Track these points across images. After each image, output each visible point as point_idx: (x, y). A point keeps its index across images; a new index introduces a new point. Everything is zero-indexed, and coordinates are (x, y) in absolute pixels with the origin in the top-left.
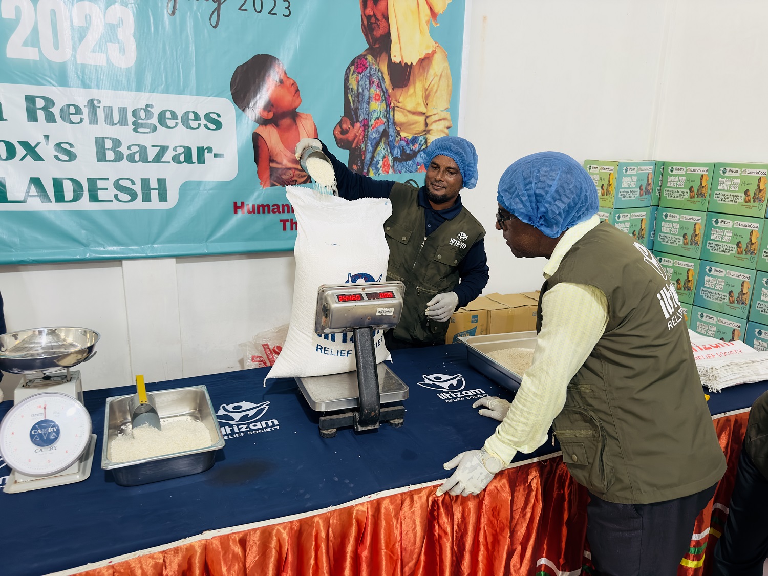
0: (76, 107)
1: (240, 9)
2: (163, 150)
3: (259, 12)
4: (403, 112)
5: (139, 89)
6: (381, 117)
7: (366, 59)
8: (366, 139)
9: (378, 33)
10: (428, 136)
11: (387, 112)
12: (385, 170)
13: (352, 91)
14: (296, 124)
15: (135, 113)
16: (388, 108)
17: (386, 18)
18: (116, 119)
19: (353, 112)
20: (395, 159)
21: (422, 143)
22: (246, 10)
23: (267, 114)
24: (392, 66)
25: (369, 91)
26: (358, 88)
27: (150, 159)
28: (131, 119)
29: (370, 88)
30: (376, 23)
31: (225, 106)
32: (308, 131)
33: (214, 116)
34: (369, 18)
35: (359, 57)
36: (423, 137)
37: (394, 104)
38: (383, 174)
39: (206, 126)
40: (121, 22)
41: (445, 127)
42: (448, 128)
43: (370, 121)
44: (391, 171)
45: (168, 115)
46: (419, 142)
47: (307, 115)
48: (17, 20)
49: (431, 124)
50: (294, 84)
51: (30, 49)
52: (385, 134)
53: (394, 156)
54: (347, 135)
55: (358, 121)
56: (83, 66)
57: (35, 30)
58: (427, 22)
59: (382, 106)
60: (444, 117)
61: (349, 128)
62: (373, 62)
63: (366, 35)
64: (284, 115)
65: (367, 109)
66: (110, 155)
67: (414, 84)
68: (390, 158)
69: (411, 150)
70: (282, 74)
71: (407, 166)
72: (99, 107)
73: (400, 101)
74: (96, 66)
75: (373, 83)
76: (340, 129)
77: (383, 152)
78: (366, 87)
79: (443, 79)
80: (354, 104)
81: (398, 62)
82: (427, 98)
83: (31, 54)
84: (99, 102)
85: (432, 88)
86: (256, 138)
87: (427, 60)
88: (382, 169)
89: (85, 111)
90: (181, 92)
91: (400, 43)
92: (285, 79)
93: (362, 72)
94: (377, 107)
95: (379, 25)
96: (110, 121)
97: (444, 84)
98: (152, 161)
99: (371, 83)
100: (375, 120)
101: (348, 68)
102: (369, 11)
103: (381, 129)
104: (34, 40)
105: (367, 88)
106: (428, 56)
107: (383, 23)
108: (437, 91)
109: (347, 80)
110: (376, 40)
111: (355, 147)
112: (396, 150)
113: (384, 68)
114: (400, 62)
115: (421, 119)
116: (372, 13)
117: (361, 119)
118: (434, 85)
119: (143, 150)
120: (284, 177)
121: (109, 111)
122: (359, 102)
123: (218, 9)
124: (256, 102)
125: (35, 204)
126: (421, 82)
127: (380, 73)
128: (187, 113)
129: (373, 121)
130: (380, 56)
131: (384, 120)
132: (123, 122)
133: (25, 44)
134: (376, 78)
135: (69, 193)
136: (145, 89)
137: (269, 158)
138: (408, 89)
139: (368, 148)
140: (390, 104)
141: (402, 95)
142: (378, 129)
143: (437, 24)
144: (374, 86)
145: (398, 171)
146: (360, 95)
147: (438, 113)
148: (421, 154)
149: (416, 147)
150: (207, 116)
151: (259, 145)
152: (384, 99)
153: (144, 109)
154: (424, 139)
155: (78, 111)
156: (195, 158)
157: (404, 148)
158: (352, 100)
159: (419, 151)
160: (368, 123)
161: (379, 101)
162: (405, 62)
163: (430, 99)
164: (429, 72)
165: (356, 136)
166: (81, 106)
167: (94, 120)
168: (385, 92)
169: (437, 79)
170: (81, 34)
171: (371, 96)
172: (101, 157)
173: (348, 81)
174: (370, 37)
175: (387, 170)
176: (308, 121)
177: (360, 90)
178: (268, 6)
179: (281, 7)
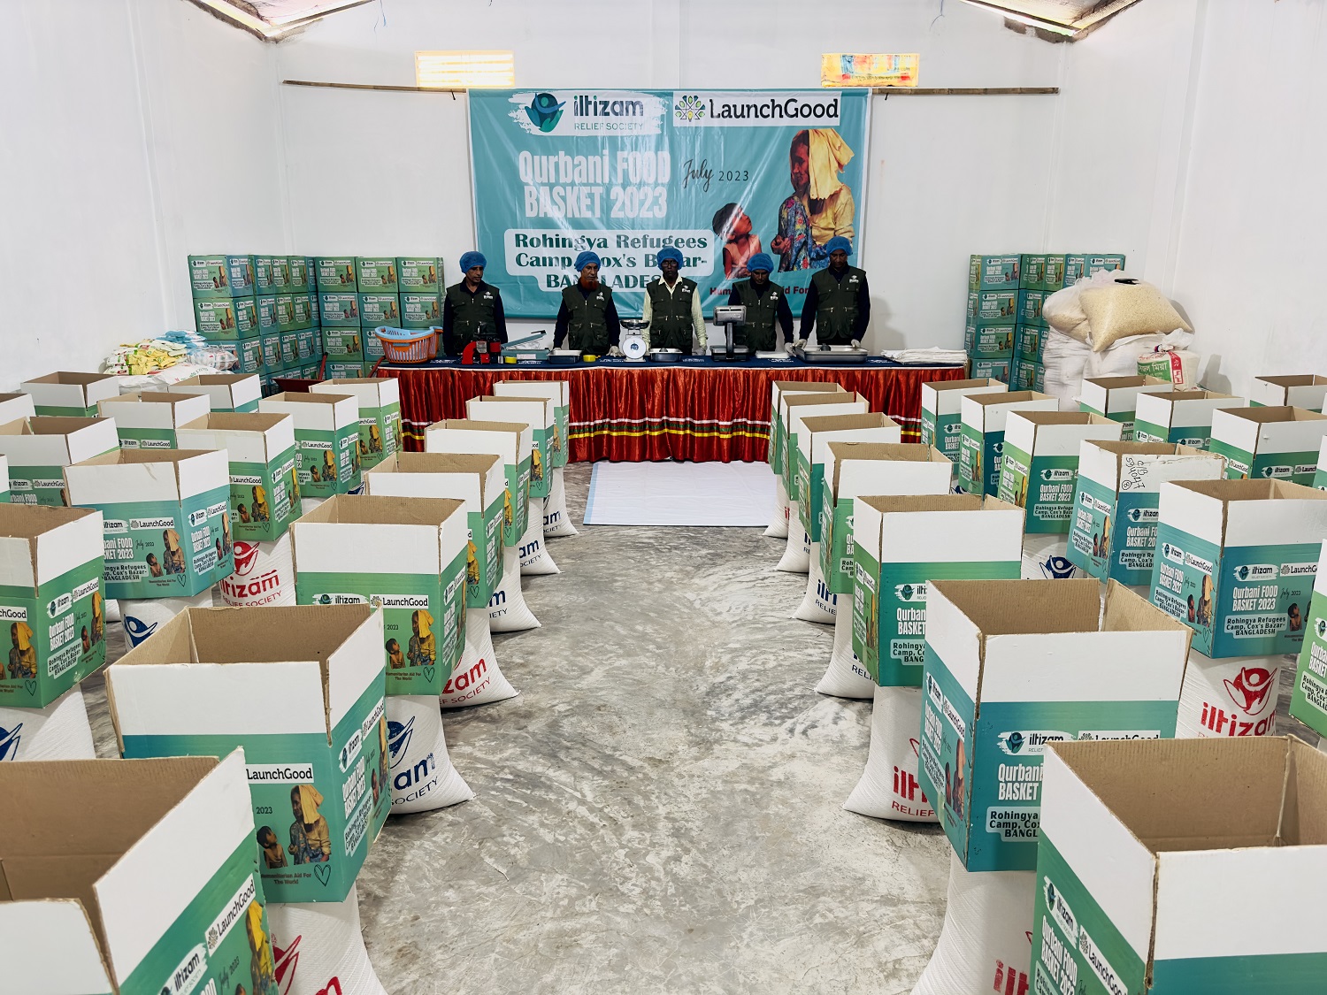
0: (638, 239)
1: (720, 180)
3: (730, 181)
4: (818, 229)
5: (666, 229)
6: (803, 233)
7: (794, 199)
8: (792, 247)
9: (802, 182)
11: (807, 229)
13: (784, 219)
14: (748, 241)
16: (808, 227)
17: (807, 172)
19: (784, 232)
20: (812, 259)
22: (723, 180)
23: (732, 237)
24: (810, 201)
26: (788, 217)
29: (796, 217)
30: (800, 177)
32: (755, 243)
33: (703, 240)
34: (796, 173)
35: (789, 198)
37: (812, 225)
38: (804, 269)
39: (698, 246)
40: (660, 195)
42: (851, 237)
43: (795, 236)
44: (809, 267)
45: (680, 241)
47: (755, 235)
48: (617, 200)
50: (748, 218)
51: (621, 212)
52: (805, 243)
53: (811, 257)
55: (787, 237)
56: (642, 218)
57: (624, 203)
58: (836, 171)
59: (803, 227)
60: (849, 230)
61: (781, 241)
62: (798, 200)
63: (794, 185)
64: (741, 236)
65: (793, 229)
67: (826, 211)
68: (808, 259)
69: (823, 253)
70: (739, 213)
71: (820, 264)
73: (816, 222)
74: (648, 218)
75: (798, 213)
76: (775, 242)
77: (804, 255)
78: (793, 216)
79: (848, 206)
80: (785, 227)
81: (815, 198)
82: (835, 219)
83: (621, 215)
85: (839, 213)
86: (725, 250)
87: (836, 195)
88: (803, 265)
89: (642, 241)
90: (687, 228)
91: (816, 187)
93: (791, 207)
94: (800, 227)
95: (802, 178)
97: (848, 209)
99: (796, 213)
100: (799, 235)
101: (781, 207)
102: (796, 170)
103: (803, 240)
104: (623, 208)
106: (836, 193)
107: (805, 177)
108: (842, 214)
110: (800, 187)
111: (785, 253)
112: (813, 254)
113: (805, 203)
114: (817, 198)
116: (798, 171)
117: (789, 235)
118: (840, 211)
120: (740, 273)
121: (652, 240)
122: (788, 225)
123: (708, 182)
126: (831, 210)
127: (802, 207)
129: (797, 236)
130: (803, 196)
131: (805, 235)
133: (619, 210)
134: (799, 210)
135: (631, 284)
137: (732, 262)
138: (822, 215)
139: (793, 253)
140: (809, 225)
141: (818, 218)
142: (800, 241)
143: (843, 171)
144: (799, 215)
145: (814, 267)
146: (789, 221)
147: (844, 228)
150: (699, 240)
151: (727, 255)
152: (805, 222)
155: (639, 241)
156: (692, 264)
158: (784, 224)
160: (794, 238)
161: (802, 224)
162: (819, 198)
163: (838, 219)
164: (837, 203)
165: (785, 246)
166: (640, 239)
167: (645, 246)
168: (806, 218)
169: (843, 206)
170: (642, 203)
171: (796, 221)
173: (781, 214)
174: (796, 185)
175: (806, 266)
176: (755, 239)
178: (735, 176)
179: (742, 176)
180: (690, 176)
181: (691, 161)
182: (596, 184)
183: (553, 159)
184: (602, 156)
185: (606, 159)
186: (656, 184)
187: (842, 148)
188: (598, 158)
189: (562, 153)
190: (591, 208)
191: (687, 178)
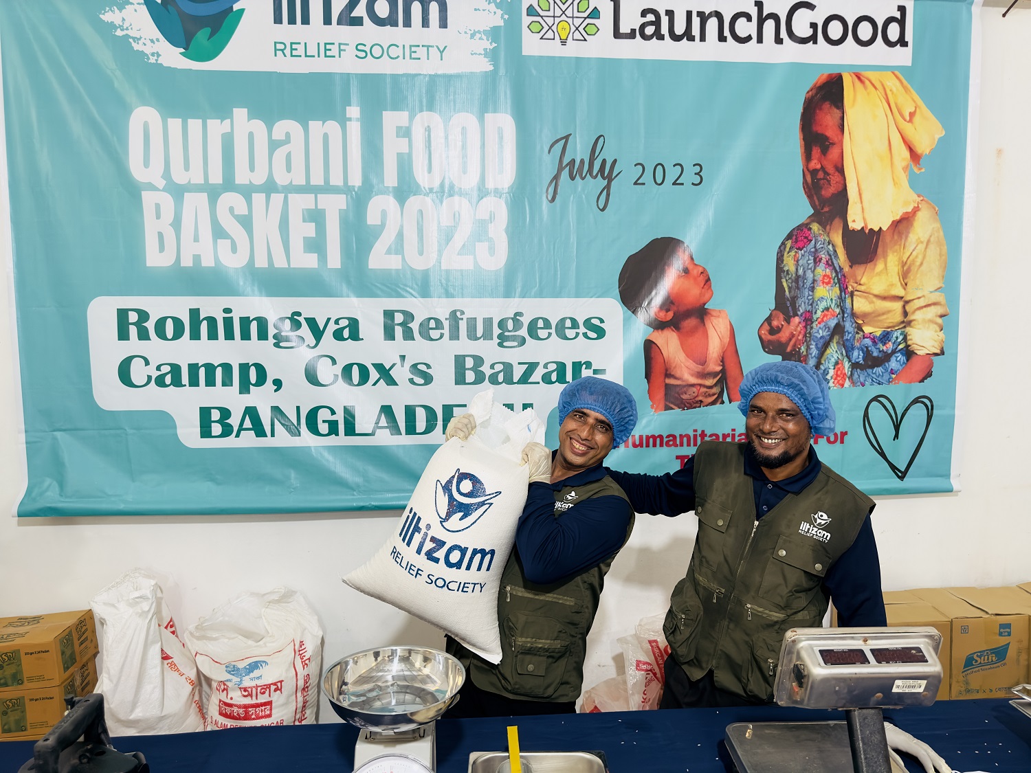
0: (437, 321)
1: (636, 183)
2: (532, 367)
3: (660, 184)
4: (865, 297)
5: (508, 294)
6: (833, 306)
7: (810, 229)
8: (808, 339)
9: (828, 192)
10: (908, 330)
11: (841, 298)
12: (838, 382)
13: (788, 274)
14: (704, 325)
15: (502, 324)
16: (843, 294)
17: (840, 170)
18: (480, 333)
19: (788, 303)
21: (899, 340)
22: (644, 184)
23: (665, 315)
24: (849, 235)
25: (813, 272)
26: (797, 269)
27: (515, 380)
28: (496, 331)
29: (815, 269)
30: (823, 179)
31: (610, 309)
32: (721, 332)
33: (596, 322)
34: (814, 173)
35: (799, 227)
36: (899, 331)
37: (853, 287)
38: (835, 388)
39: (585, 335)
40: (492, 217)
41: (936, 316)
42: (941, 316)
43: (816, 313)
44: (847, 383)
45: (540, 324)
46: (894, 338)
47: (720, 311)
48: (383, 226)
49: (914, 312)
50: (704, 272)
51: (393, 257)
52: (838, 330)
53: (853, 362)
54: (780, 335)
55: (796, 315)
56: (447, 271)
57: (400, 235)
58: (905, 169)
59: (834, 292)
60: (935, 301)
61: (782, 325)
62: (821, 232)
63: (810, 197)
64: (688, 314)
65: (810, 297)
66: (470, 376)
67: (885, 256)
68: (847, 365)
69: (880, 351)
70: (687, 261)
71: (874, 376)
72: (462, 319)
73: (862, 282)
74: (461, 270)
75: (820, 261)
76: (768, 328)
77: (835, 356)
78: (810, 267)
79: (932, 246)
80: (790, 292)
81: (859, 229)
82: (905, 275)
83: (394, 263)
84: (463, 313)
85: (913, 260)
86: (649, 346)
87: (906, 221)
88: (833, 380)
89: (446, 324)
90: (557, 295)
91: (862, 202)
92: (690, 267)
93: (803, 248)
94: (826, 294)
95: (829, 181)
96: (472, 336)
97: (933, 253)
98: (519, 382)
99: (817, 261)
100: (823, 311)
101: (783, 244)
102: (815, 164)
103: (833, 323)
104: (398, 247)
105: (811, 269)
106: (907, 217)
107: (835, 178)
108: (921, 264)
109: (780, 259)
110: (824, 202)
111: (791, 351)
112: (856, 353)
113: (838, 239)
114: (863, 228)
115: (898, 306)
116: (819, 166)
117: (801, 311)
118: (917, 257)
119: (508, 368)
120: (684, 397)
121: (472, 323)
122: (798, 288)
123: (608, 187)
124: (651, 300)
125: (384, 438)
126: (895, 254)
127: (830, 247)
128: (563, 320)
129: (819, 313)
130: (831, 223)
131: (838, 310)
132: (487, 335)
133: (389, 252)
134: (824, 254)
135: (421, 425)
136: (515, 293)
137: (665, 371)
138: (875, 265)
139: (811, 352)
140: (847, 288)
141: (865, 273)
142: (827, 324)
143: (920, 169)
144: (822, 265)
145: (859, 384)
146: (800, 279)
147: (924, 296)
148: (897, 357)
149: (889, 347)
150: (587, 323)
151: (653, 355)
152: (836, 281)
153: (512, 319)
154: (901, 334)
155: (439, 325)
157: (870, 349)
158: (788, 286)
159: (894, 352)
160: (812, 317)
161: (830, 285)
162: (869, 228)
163: (911, 276)
164: (909, 239)
165: (793, 335)
166: (443, 320)
167: (455, 336)
168: (838, 271)
169: (921, 247)
170: (448, 235)
171: (816, 278)
172: (460, 380)
173: (782, 261)
174: (815, 198)
175: (841, 382)
176: (720, 320)
177: (801, 272)
178: (672, 173)
179: (689, 177)
180: (565, 173)
181: (567, 138)
182: (327, 189)
183: (217, 127)
184: (343, 121)
185: (354, 129)
186: (482, 192)
187: (917, 119)
188: (332, 127)
189: (240, 114)
190: (316, 245)
191: (556, 178)
